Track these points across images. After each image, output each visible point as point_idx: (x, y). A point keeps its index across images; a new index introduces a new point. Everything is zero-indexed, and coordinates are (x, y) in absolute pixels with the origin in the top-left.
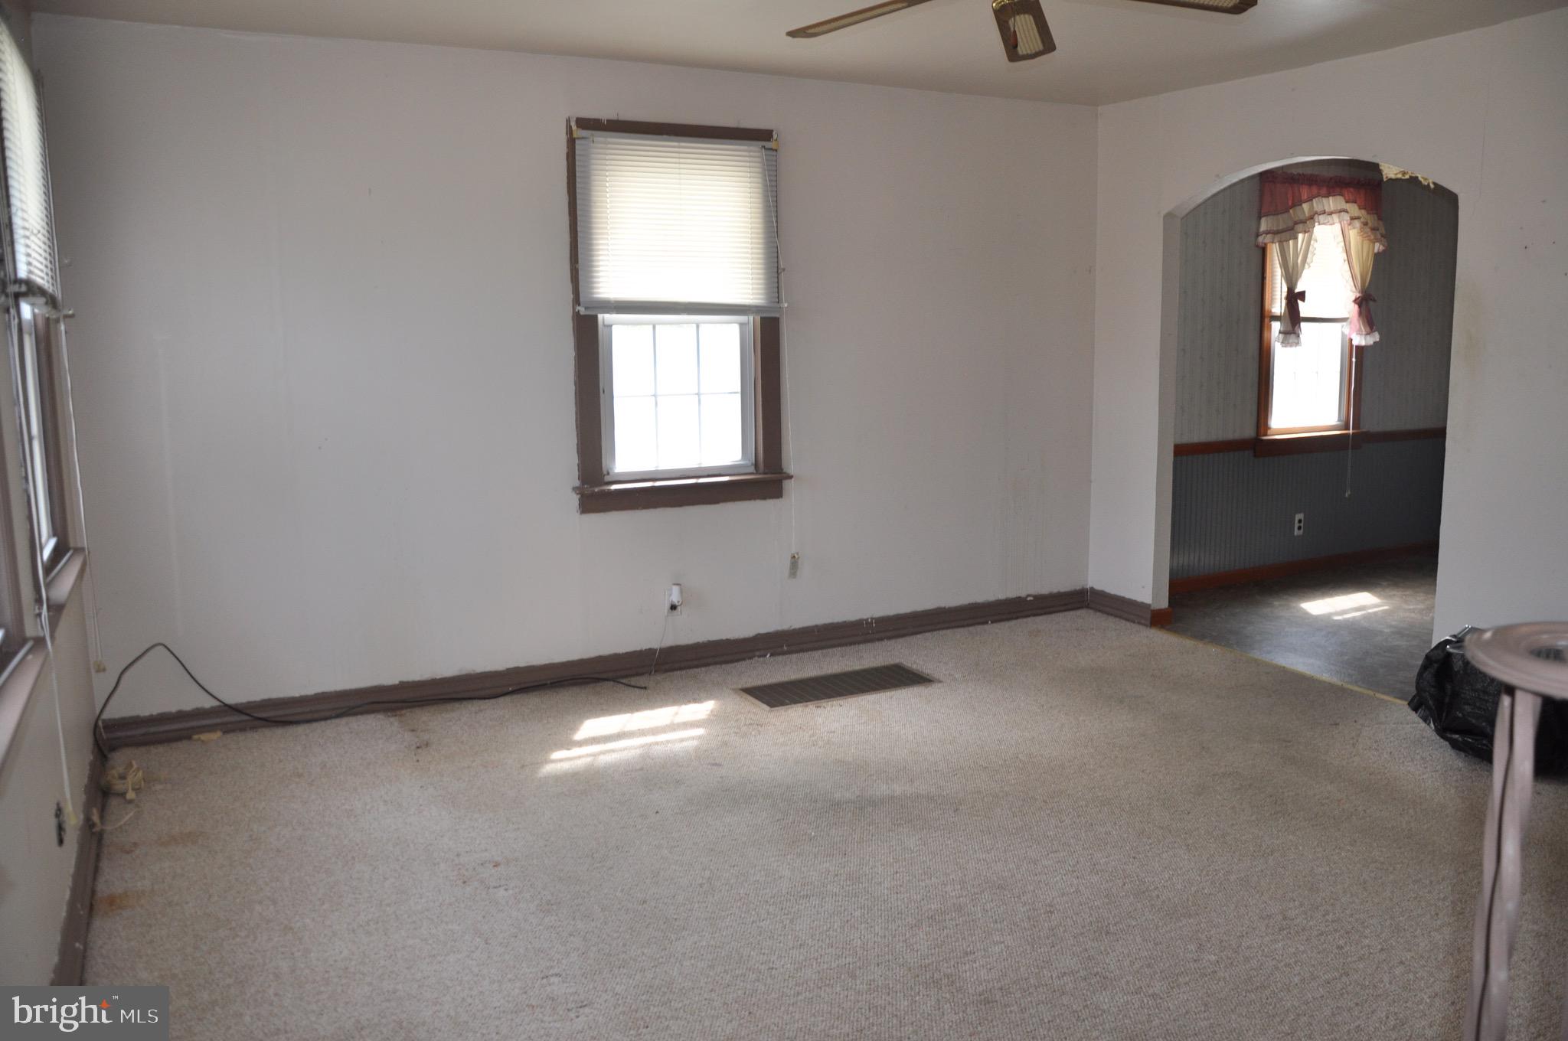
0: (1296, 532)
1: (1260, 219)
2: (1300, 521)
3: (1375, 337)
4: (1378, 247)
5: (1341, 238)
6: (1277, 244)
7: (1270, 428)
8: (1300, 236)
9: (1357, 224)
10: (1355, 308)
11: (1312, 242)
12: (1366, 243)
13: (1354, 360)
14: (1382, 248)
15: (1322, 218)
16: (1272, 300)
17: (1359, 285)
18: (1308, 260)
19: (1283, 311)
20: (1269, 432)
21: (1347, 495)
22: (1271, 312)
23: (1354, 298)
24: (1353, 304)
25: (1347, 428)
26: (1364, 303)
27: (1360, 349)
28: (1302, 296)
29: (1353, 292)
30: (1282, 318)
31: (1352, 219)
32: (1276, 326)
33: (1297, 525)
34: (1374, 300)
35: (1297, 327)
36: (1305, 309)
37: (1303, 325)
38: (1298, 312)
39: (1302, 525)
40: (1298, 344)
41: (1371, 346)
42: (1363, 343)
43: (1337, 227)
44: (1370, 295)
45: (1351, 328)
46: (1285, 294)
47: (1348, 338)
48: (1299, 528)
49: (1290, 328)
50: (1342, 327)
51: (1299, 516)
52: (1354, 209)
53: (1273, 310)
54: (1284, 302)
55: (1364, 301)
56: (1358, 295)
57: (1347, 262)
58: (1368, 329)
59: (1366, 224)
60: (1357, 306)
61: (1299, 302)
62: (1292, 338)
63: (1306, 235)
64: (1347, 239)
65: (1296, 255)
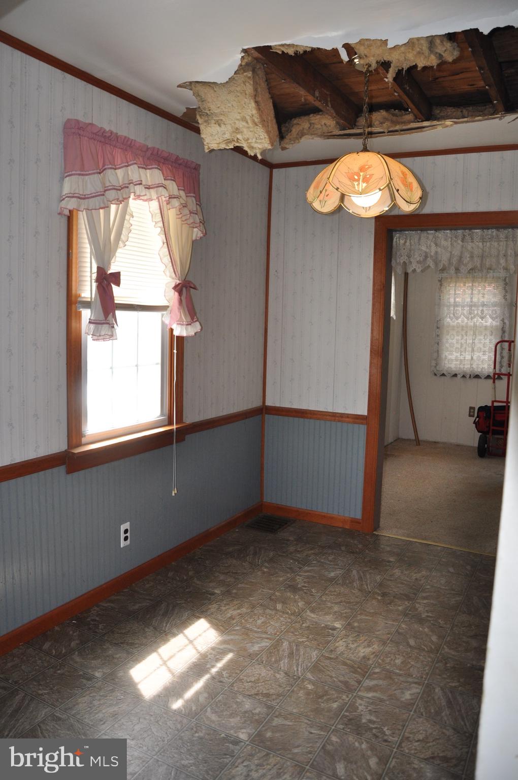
0: (123, 544)
1: (63, 180)
2: (126, 531)
3: (197, 327)
4: (197, 233)
5: (159, 218)
6: (84, 212)
7: (85, 436)
8: (113, 207)
9: (176, 203)
10: (174, 296)
11: (127, 217)
12: (185, 227)
13: (175, 351)
14: (200, 235)
15: (139, 189)
16: (80, 282)
17: (179, 272)
18: (122, 237)
19: (93, 296)
20: (84, 440)
21: (173, 495)
22: (79, 296)
23: (174, 285)
24: (173, 291)
25: (170, 423)
26: (184, 289)
27: (180, 339)
28: (116, 278)
29: (173, 278)
30: (93, 305)
31: (171, 197)
32: (86, 314)
33: (123, 536)
34: (195, 288)
35: (110, 316)
36: (120, 294)
37: (118, 313)
38: (112, 297)
39: (128, 534)
40: (112, 336)
41: (192, 337)
42: (184, 334)
43: (154, 205)
44: (189, 282)
45: (171, 317)
46: (94, 276)
47: (169, 327)
48: (126, 539)
49: (102, 317)
50: (163, 315)
51: (127, 526)
52: (173, 186)
53: (83, 295)
54: (94, 285)
55: (184, 288)
56: (178, 282)
57: (166, 244)
58: (189, 319)
59: (185, 206)
60: (177, 294)
61: (113, 286)
62: (105, 329)
63: (121, 205)
64: (166, 221)
65: (108, 231)
